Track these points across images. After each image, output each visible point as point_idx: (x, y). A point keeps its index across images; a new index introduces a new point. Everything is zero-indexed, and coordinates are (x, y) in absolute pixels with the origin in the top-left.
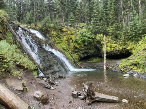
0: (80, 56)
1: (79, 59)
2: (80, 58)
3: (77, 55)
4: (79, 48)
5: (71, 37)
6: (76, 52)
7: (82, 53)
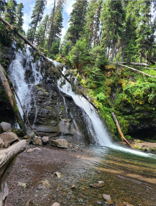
0: (134, 124)
1: (129, 130)
2: (131, 128)
3: (125, 119)
4: (133, 106)
5: (119, 82)
6: (125, 114)
7: (138, 117)
